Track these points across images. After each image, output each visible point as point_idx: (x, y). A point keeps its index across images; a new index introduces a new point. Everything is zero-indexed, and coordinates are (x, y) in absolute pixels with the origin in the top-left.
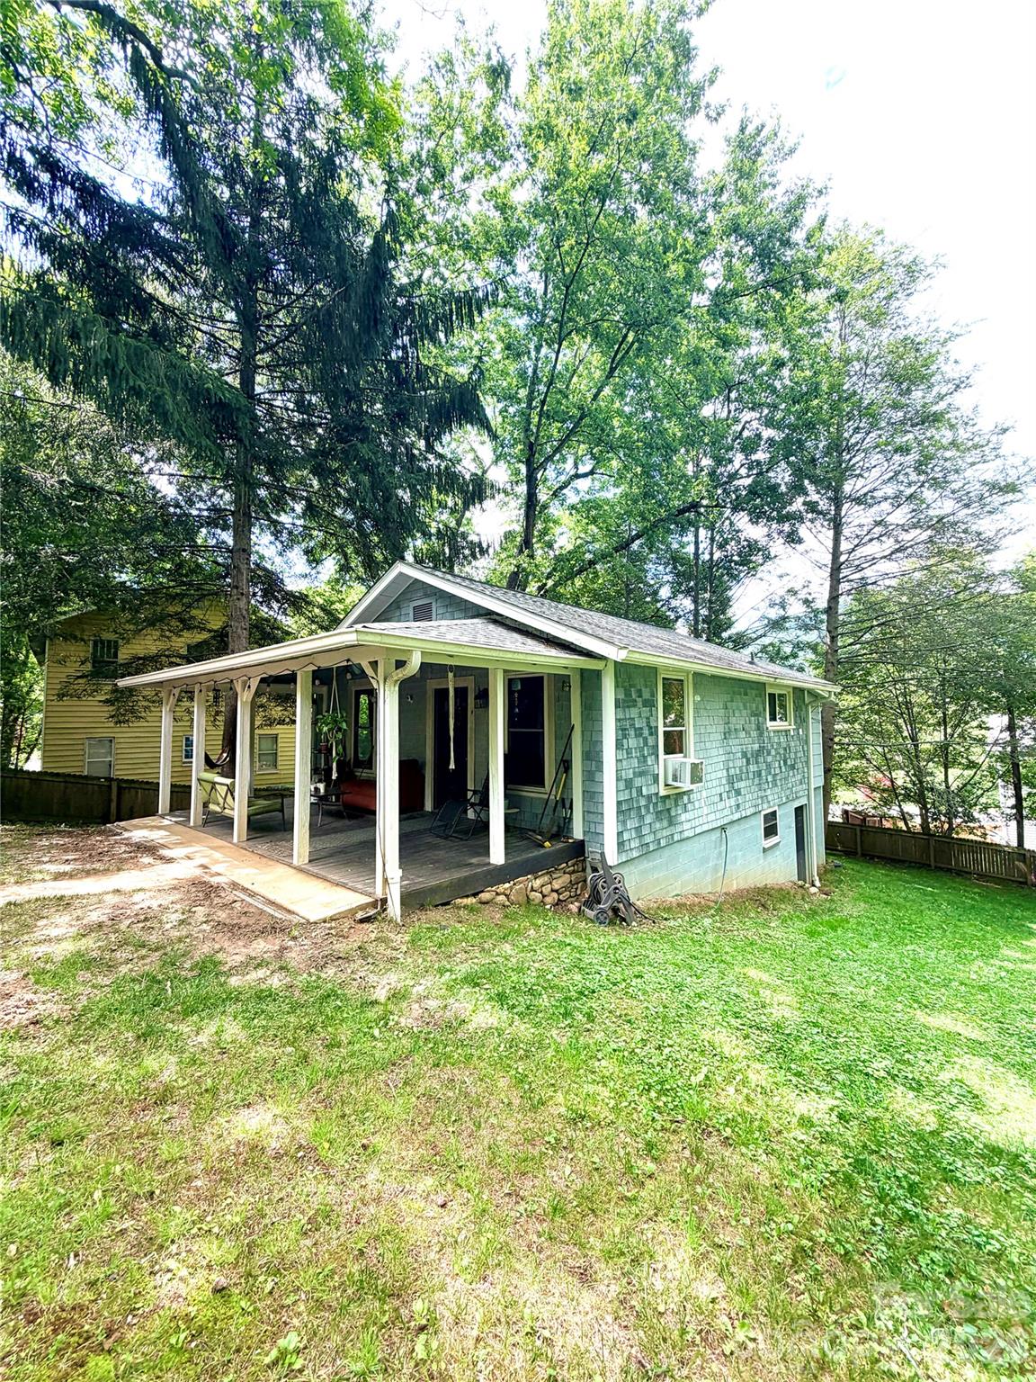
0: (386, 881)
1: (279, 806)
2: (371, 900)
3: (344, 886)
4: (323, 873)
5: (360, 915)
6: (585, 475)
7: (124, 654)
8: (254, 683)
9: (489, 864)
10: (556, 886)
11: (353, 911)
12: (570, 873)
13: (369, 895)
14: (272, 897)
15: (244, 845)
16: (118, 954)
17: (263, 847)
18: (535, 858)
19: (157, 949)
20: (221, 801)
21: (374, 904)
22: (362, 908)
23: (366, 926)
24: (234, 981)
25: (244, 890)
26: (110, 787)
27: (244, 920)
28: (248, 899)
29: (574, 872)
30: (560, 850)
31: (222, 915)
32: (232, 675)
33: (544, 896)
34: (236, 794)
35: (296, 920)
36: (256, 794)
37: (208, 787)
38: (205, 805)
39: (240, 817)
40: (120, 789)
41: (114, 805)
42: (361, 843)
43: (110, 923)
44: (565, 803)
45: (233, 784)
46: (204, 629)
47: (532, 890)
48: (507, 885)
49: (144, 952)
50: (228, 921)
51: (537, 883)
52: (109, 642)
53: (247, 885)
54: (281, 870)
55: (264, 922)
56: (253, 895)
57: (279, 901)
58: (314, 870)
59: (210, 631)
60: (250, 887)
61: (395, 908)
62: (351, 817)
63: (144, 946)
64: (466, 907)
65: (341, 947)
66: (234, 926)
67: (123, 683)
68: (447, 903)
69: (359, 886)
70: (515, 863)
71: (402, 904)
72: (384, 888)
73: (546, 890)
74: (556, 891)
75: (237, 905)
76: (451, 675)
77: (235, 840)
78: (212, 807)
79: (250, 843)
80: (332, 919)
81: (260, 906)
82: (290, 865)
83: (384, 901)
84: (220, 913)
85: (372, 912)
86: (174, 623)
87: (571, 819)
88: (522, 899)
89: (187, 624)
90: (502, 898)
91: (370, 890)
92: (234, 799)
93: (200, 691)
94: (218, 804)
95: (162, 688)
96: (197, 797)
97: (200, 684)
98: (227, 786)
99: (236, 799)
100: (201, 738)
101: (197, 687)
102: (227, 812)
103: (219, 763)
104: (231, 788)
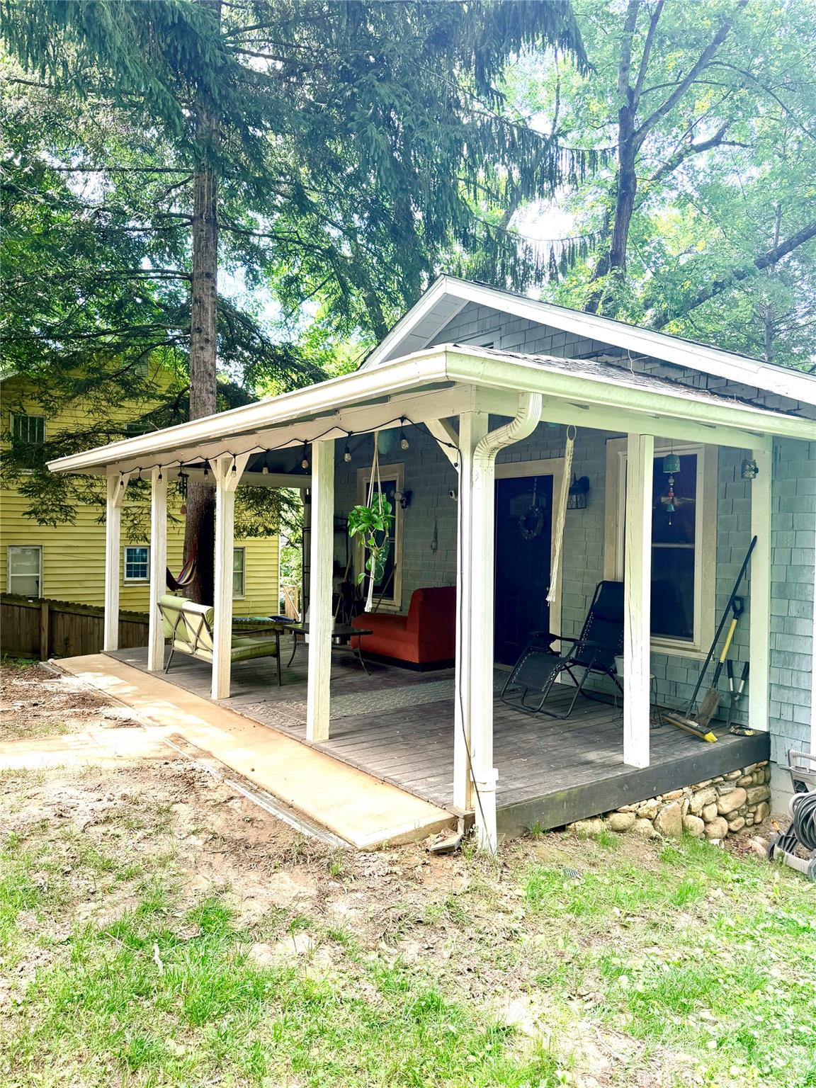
0: (472, 784)
1: (272, 648)
2: (445, 816)
3: (396, 785)
4: (356, 757)
5: (434, 843)
6: (705, 146)
7: (52, 430)
8: (242, 463)
9: (621, 764)
10: (726, 808)
11: (423, 834)
12: (746, 787)
13: (444, 806)
14: (288, 797)
15: (228, 703)
16: (73, 881)
17: (255, 708)
18: (696, 760)
19: (129, 877)
20: (192, 637)
21: (452, 824)
22: (436, 828)
23: (446, 862)
24: (261, 956)
25: (242, 779)
26: (40, 609)
27: (252, 835)
28: (251, 796)
29: (752, 785)
30: (734, 749)
31: (217, 822)
32: (206, 451)
33: (707, 823)
34: (216, 628)
35: (334, 843)
36: (241, 628)
37: (174, 616)
38: (168, 641)
39: (221, 662)
40: (51, 612)
41: (45, 635)
42: (398, 711)
43: (57, 821)
44: (737, 669)
45: (212, 613)
46: (152, 396)
47: (690, 812)
48: (652, 803)
49: (109, 880)
50: (226, 833)
51: (697, 801)
52: (33, 419)
53: (245, 771)
54: (288, 748)
55: (285, 840)
56: (257, 789)
57: (298, 804)
58: (343, 751)
59: (162, 397)
60: (250, 775)
61: (487, 833)
62: (372, 669)
63: (110, 870)
64: (592, 836)
65: (417, 901)
66: (238, 843)
67: (55, 466)
68: (562, 829)
69: (421, 788)
70: (665, 766)
71: (499, 827)
72: (468, 799)
73: (711, 813)
74: (724, 816)
75: (235, 804)
76: (570, 444)
77: (214, 696)
78: (179, 645)
79: (236, 701)
80: (393, 847)
81: (272, 811)
82: (302, 741)
83: (470, 820)
84: (212, 817)
85: (453, 840)
86: (114, 387)
87: (744, 696)
88: (675, 826)
89: (131, 389)
90: (645, 824)
91: (442, 797)
92: (212, 635)
93: (160, 477)
94: (188, 642)
95: (105, 474)
96: (157, 629)
97: (160, 466)
98: (203, 615)
99: (215, 636)
100: (161, 545)
101: (155, 472)
102: (201, 654)
103: (181, 583)
104: (207, 620)
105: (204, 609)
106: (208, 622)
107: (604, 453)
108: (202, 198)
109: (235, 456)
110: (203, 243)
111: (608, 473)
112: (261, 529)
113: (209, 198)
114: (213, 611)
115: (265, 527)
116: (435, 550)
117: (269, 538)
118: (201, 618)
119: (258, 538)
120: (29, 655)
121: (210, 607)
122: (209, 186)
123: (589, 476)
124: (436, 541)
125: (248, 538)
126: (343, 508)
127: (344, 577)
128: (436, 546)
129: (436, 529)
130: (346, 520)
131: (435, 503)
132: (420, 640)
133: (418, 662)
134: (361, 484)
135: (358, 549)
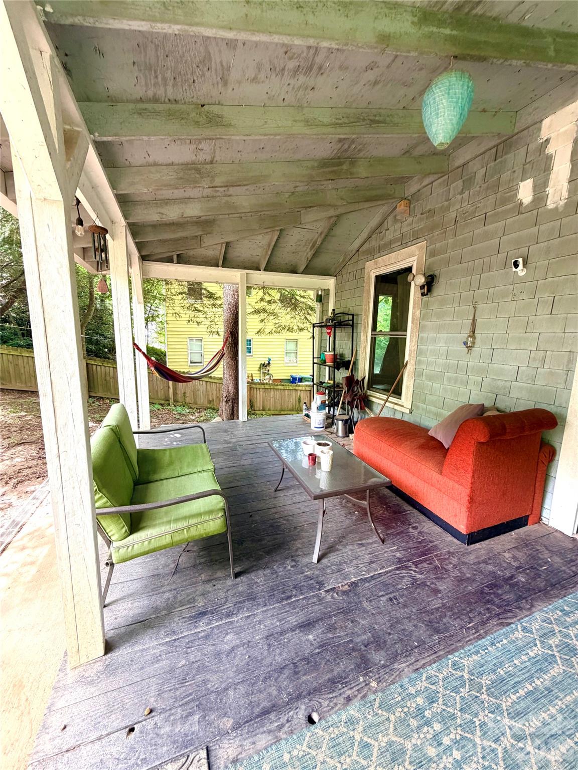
116: (470, 348)
124: (472, 337)
126: (350, 305)
127: (348, 369)
128: (474, 343)
129: (474, 320)
130: (353, 315)
131: (475, 284)
132: (471, 500)
133: (465, 533)
134: (369, 278)
135: (362, 344)
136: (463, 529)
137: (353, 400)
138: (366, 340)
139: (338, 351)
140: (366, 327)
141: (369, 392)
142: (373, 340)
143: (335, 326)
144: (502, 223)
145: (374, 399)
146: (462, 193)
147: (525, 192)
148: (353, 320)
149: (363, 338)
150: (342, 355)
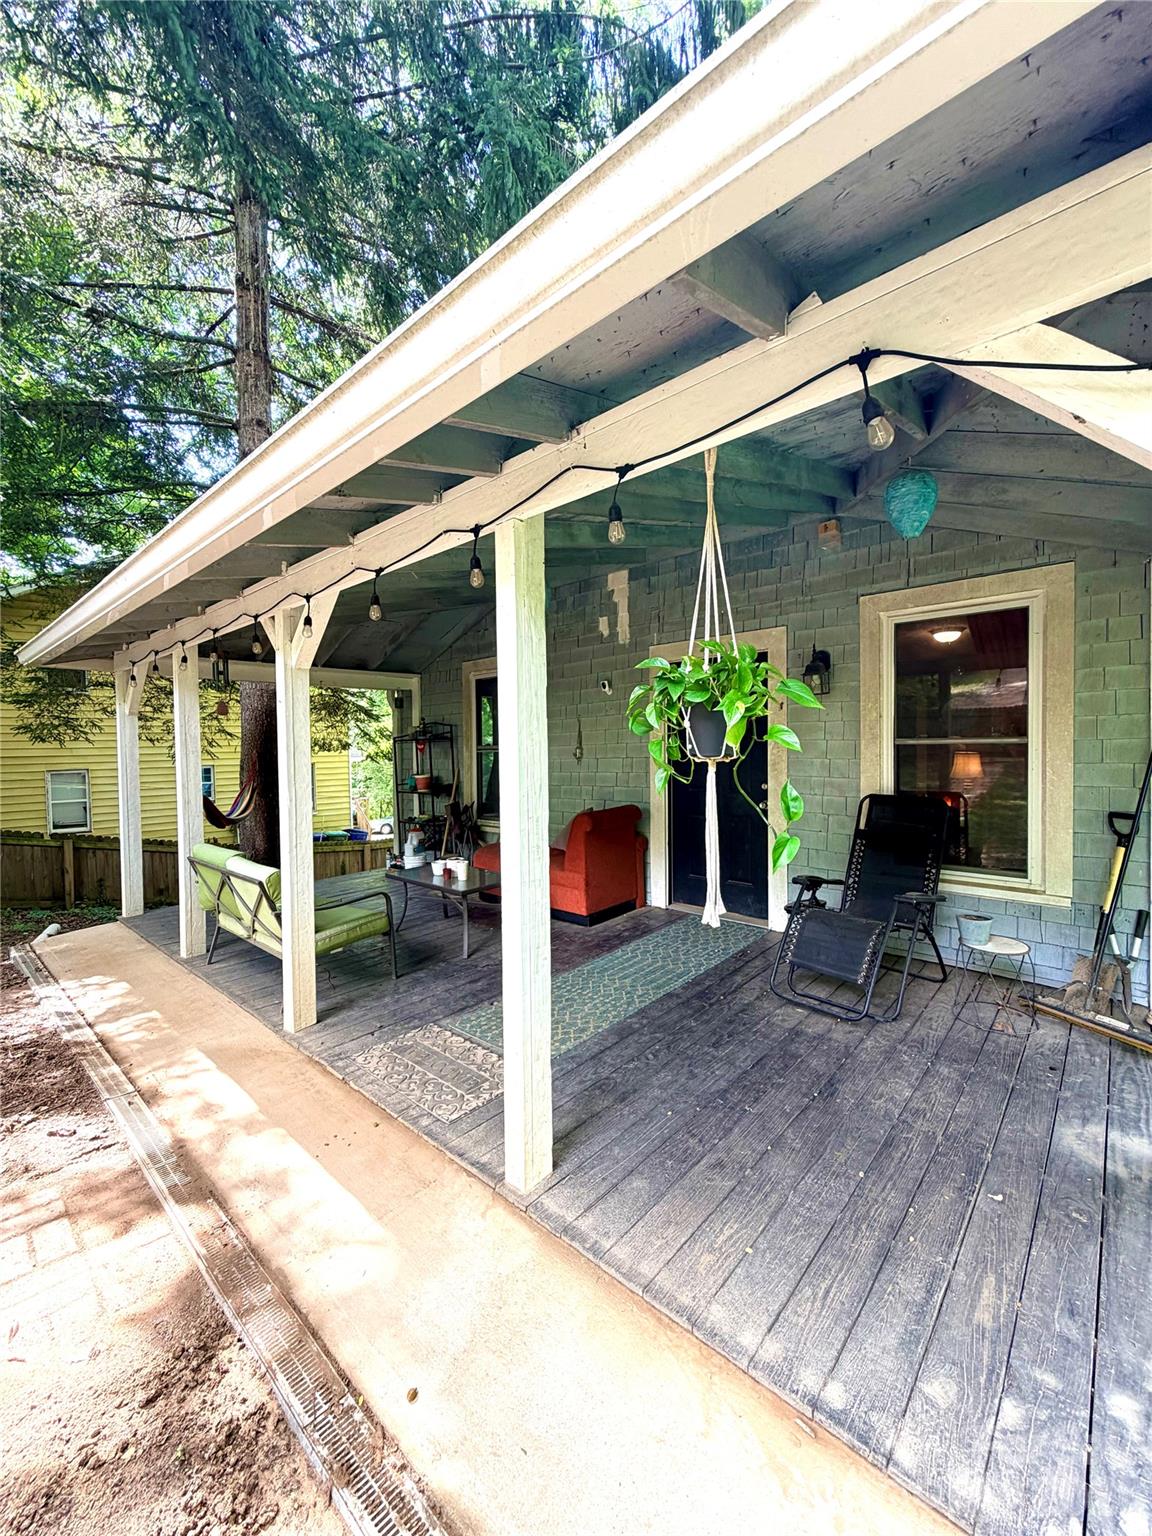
1: (382, 923)
8: (323, 609)
15: (315, 1042)
20: (246, 915)
34: (285, 905)
37: (215, 880)
38: (211, 918)
39: (298, 968)
45: (276, 881)
77: (288, 1022)
78: (226, 923)
79: (329, 1035)
82: (496, 1188)
92: (278, 917)
93: (184, 660)
94: (240, 919)
95: (112, 668)
96: (191, 894)
97: (183, 643)
98: (260, 884)
99: (283, 917)
100: (192, 765)
101: (177, 653)
102: (262, 940)
103: (233, 816)
104: (270, 892)
105: (263, 872)
106: (269, 895)
107: (856, 617)
108: (248, 324)
109: (308, 598)
110: (251, 382)
111: (864, 644)
112: (335, 743)
113: (256, 325)
114: (279, 876)
115: (340, 741)
116: (579, 759)
117: (344, 752)
118: (257, 889)
119: (332, 753)
120: (49, 903)
121: (272, 870)
122: (256, 310)
123: (829, 650)
124: (580, 748)
125: (321, 753)
126: (444, 712)
127: (450, 796)
128: (581, 754)
129: (580, 732)
130: (451, 726)
131: (577, 699)
132: (587, 884)
133: (585, 914)
134: (468, 681)
135: (466, 761)
136: (583, 912)
137: (463, 833)
138: (471, 757)
139: (435, 773)
140: (469, 739)
141: (480, 822)
142: (479, 756)
143: (430, 741)
144: (591, 647)
145: (488, 829)
146: (557, 612)
147: (603, 626)
148: (451, 732)
149: (466, 754)
150: (438, 778)
